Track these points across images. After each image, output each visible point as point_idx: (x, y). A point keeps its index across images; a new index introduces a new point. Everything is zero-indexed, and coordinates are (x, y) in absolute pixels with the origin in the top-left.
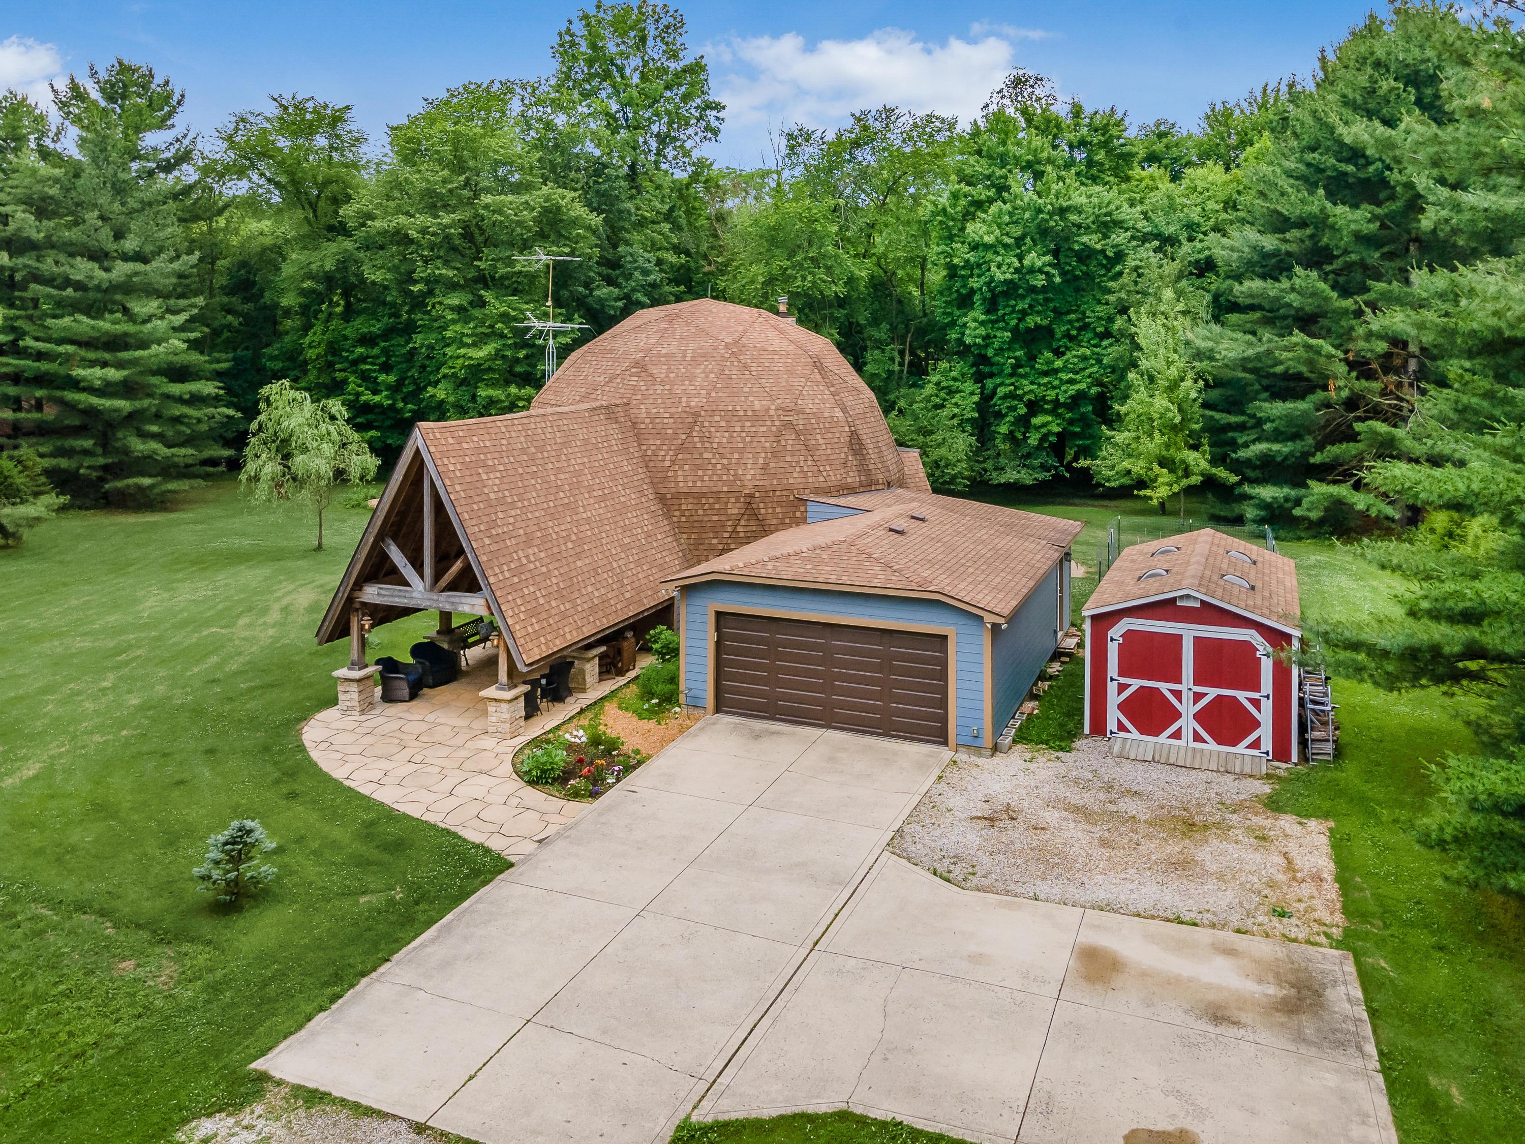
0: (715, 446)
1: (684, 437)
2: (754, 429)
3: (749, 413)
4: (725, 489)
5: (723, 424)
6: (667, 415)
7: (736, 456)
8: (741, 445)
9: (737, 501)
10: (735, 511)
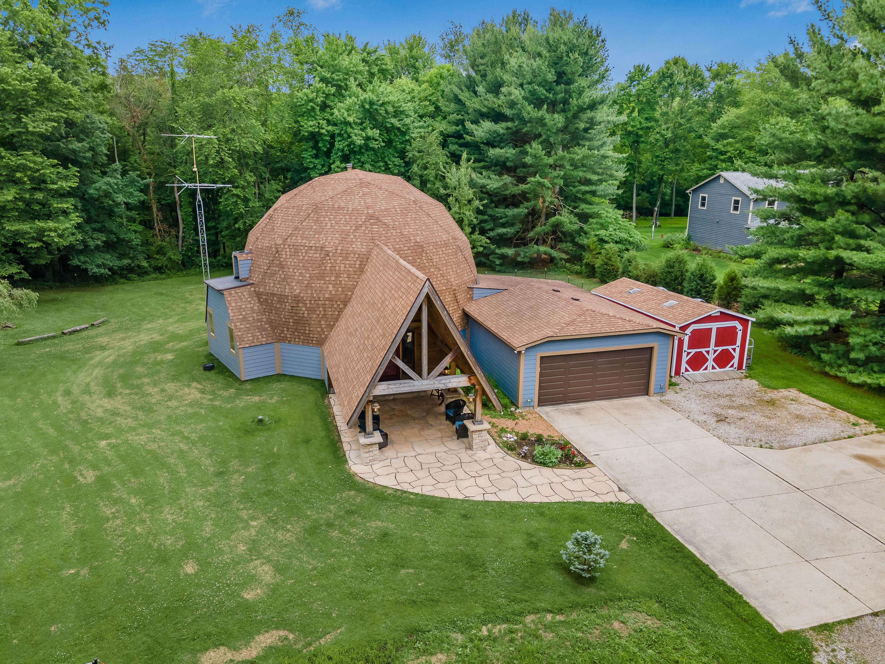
0: (435, 264)
1: (419, 260)
2: (447, 252)
3: (443, 243)
4: (444, 288)
5: (434, 250)
6: (406, 248)
7: (445, 268)
8: (444, 262)
9: (450, 294)
10: (449, 300)
